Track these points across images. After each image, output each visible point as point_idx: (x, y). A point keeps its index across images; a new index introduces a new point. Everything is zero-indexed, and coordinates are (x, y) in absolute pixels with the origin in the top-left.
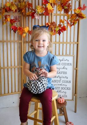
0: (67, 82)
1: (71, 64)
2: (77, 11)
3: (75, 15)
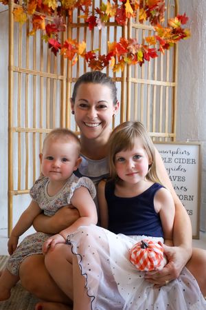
0: (185, 198)
1: (194, 161)
2: (175, 23)
3: (170, 30)
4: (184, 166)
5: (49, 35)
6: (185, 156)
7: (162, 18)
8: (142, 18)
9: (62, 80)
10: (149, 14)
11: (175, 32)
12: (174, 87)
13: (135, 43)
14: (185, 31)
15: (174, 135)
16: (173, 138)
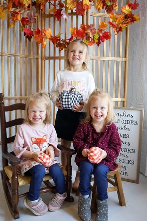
0: (129, 151)
1: (136, 123)
2: (127, 10)
3: (122, 16)
4: (128, 126)
5: (24, 26)
6: (129, 119)
7: (116, 7)
8: (98, 7)
9: (37, 59)
10: (104, 4)
11: (126, 17)
12: (126, 62)
13: (92, 28)
14: (135, 16)
15: (125, 99)
16: (124, 102)
